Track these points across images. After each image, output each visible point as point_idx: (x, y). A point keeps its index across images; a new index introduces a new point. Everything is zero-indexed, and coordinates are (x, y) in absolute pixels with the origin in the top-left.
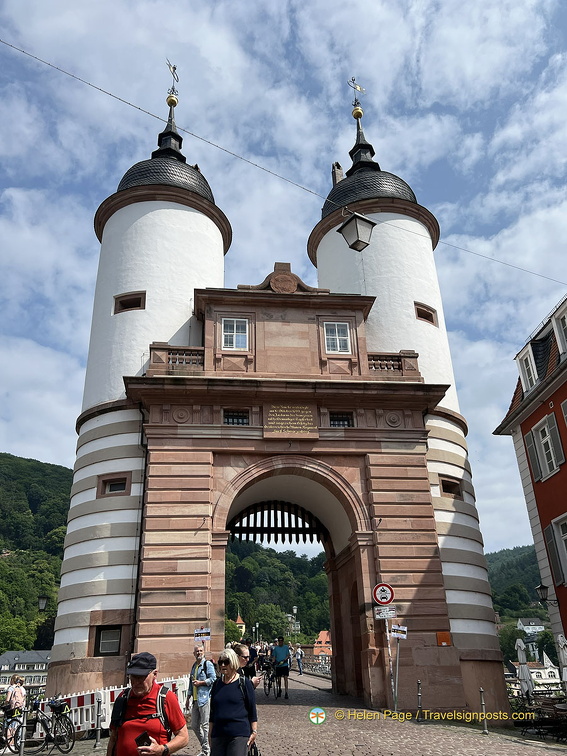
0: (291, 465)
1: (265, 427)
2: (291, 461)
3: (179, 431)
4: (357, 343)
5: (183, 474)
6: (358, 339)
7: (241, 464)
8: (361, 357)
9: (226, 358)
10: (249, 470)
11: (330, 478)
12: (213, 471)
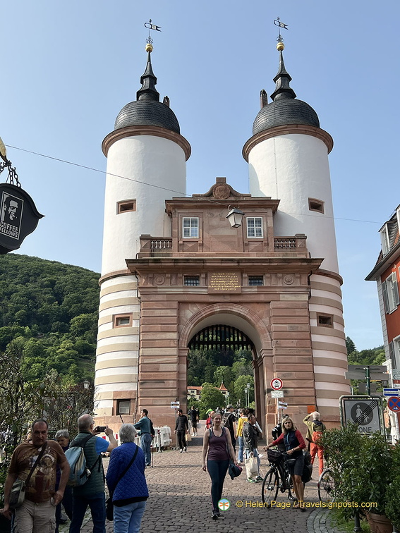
0: (225, 309)
1: (209, 287)
2: (225, 307)
3: (159, 290)
4: (268, 230)
5: (162, 315)
6: (268, 228)
7: (195, 309)
8: (269, 239)
9: (185, 243)
10: (199, 313)
11: (248, 316)
12: (179, 313)
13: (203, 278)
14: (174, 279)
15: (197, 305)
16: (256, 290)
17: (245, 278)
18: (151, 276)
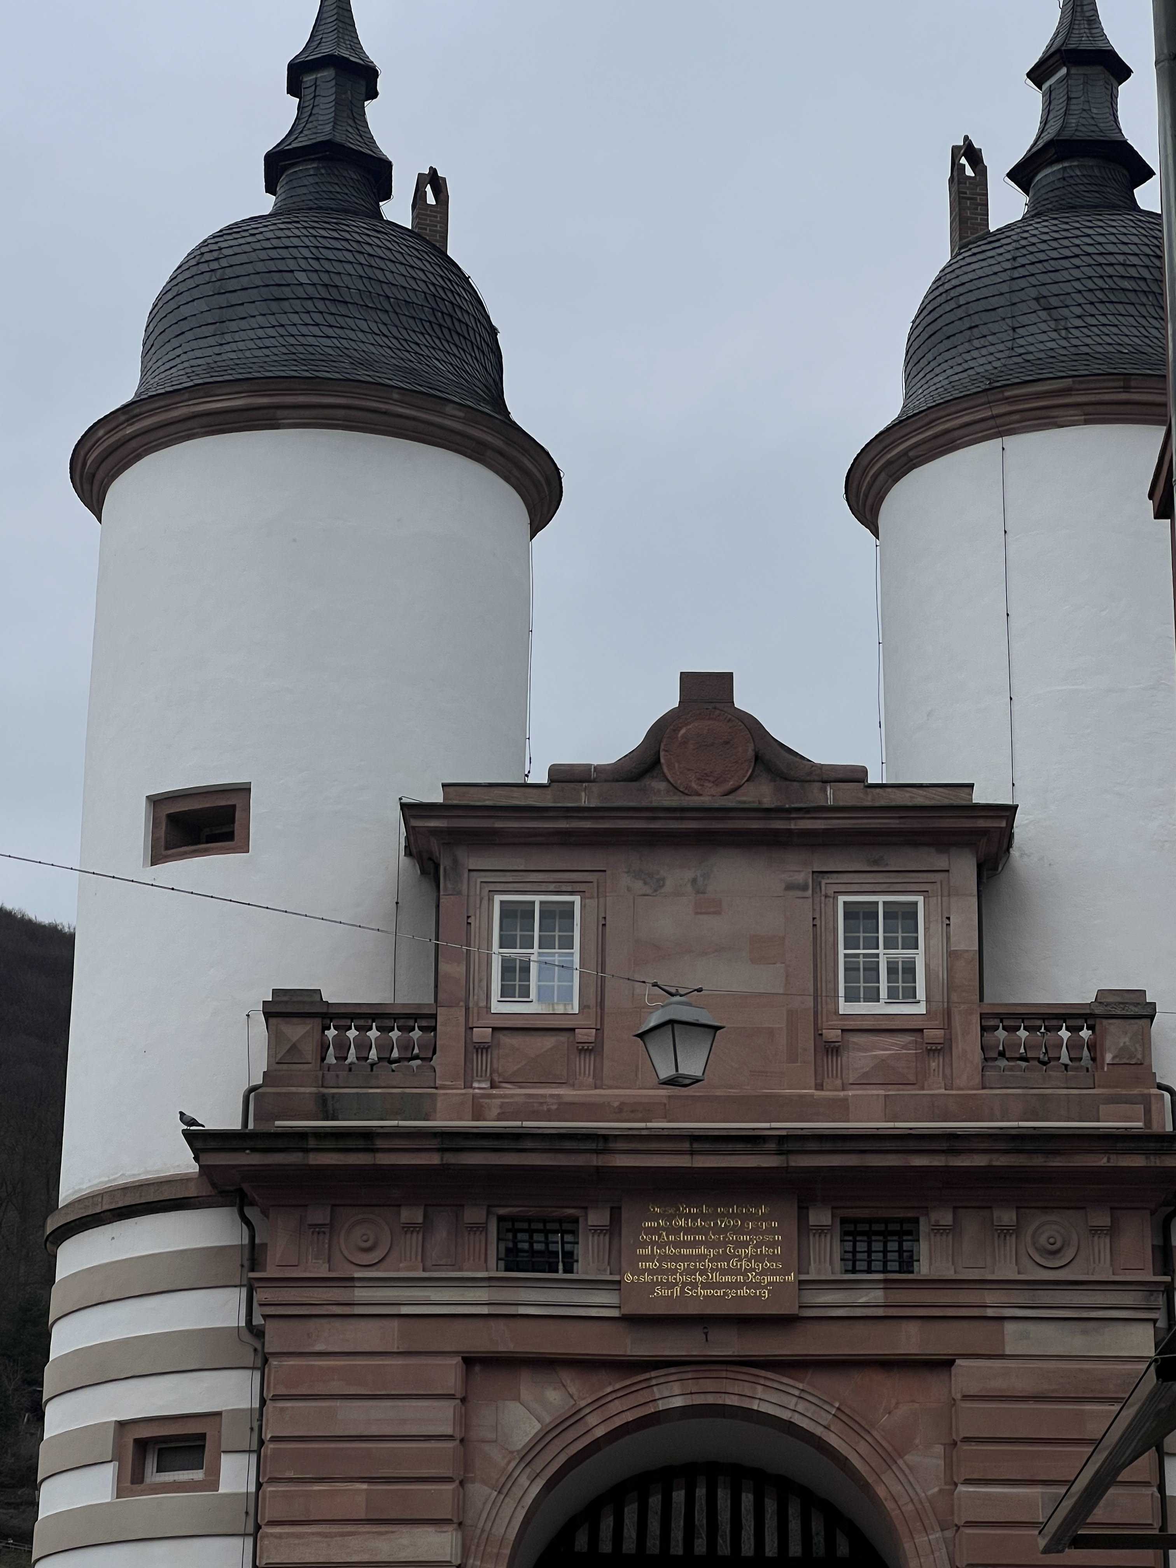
0: (710, 1399)
1: (628, 1278)
2: (710, 1385)
3: (360, 1294)
4: (950, 970)
5: (374, 1430)
6: (952, 955)
7: (554, 1396)
8: (957, 1020)
9: (507, 1040)
10: (574, 1418)
11: (833, 1440)
12: (464, 1421)
13: (597, 1231)
14: (441, 1234)
15: (566, 1376)
16: (876, 1296)
17: (821, 1230)
18: (319, 1215)
